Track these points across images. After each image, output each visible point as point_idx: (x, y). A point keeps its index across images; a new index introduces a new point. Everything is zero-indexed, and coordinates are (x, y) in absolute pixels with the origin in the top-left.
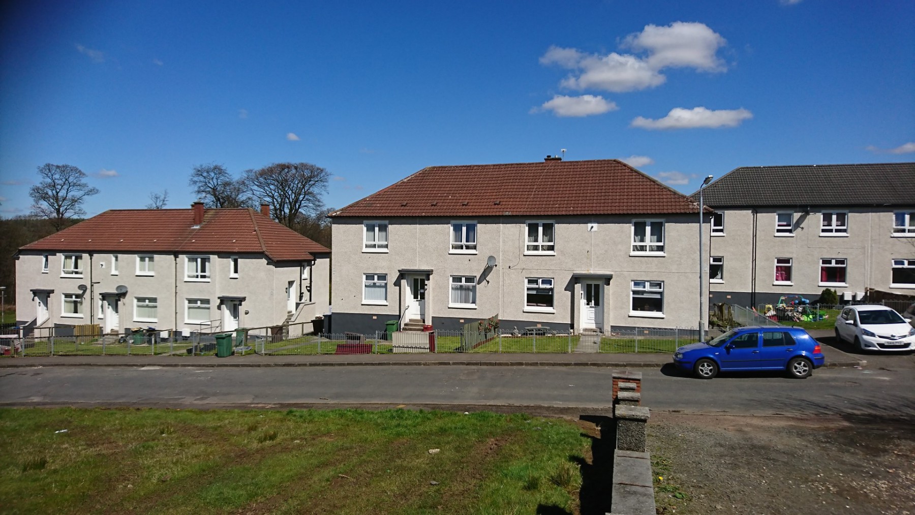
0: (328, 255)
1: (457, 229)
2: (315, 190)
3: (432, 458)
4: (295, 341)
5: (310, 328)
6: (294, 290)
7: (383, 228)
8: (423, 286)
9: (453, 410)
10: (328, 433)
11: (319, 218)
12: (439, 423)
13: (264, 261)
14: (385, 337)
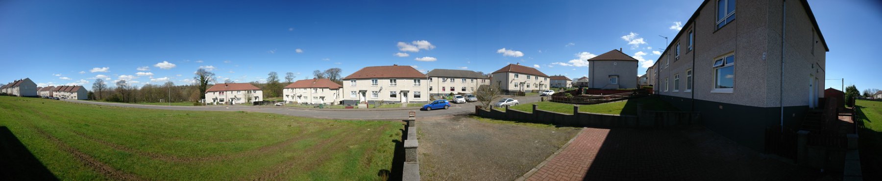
0: (342, 87)
1: (373, 81)
2: (339, 74)
3: (369, 131)
4: (336, 106)
5: (339, 103)
6: (335, 95)
7: (355, 81)
8: (365, 94)
9: (373, 121)
10: (345, 125)
11: (340, 79)
12: (370, 123)
13: (328, 89)
14: (356, 105)
